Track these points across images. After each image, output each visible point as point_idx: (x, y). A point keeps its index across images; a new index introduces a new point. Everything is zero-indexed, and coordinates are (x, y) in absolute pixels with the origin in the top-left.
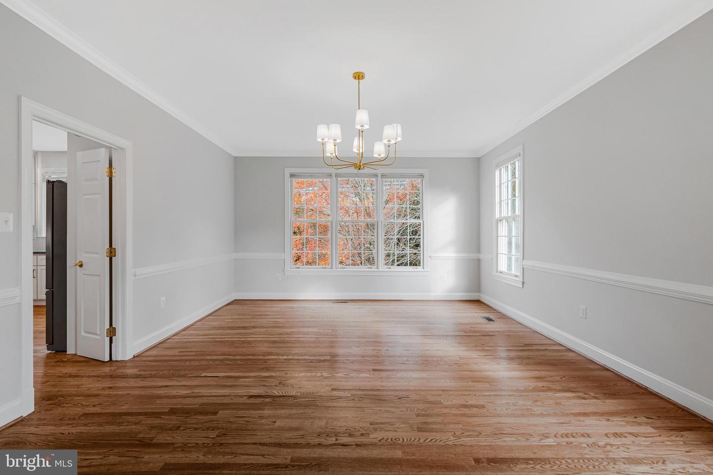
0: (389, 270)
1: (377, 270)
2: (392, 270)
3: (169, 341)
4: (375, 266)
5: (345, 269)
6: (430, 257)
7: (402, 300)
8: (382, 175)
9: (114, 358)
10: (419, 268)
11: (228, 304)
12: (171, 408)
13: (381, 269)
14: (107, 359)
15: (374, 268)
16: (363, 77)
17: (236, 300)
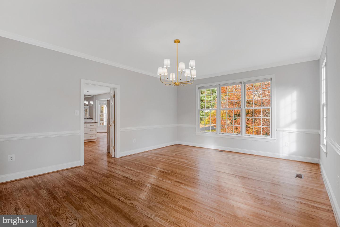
0: (248, 136)
1: (241, 136)
2: (250, 136)
3: (136, 155)
4: (240, 134)
5: (223, 134)
6: (276, 130)
7: (256, 155)
8: (244, 82)
9: (115, 157)
10: (269, 137)
11: (172, 145)
12: (103, 173)
13: (243, 136)
14: (113, 156)
15: (239, 135)
16: (179, 42)
17: (177, 144)
